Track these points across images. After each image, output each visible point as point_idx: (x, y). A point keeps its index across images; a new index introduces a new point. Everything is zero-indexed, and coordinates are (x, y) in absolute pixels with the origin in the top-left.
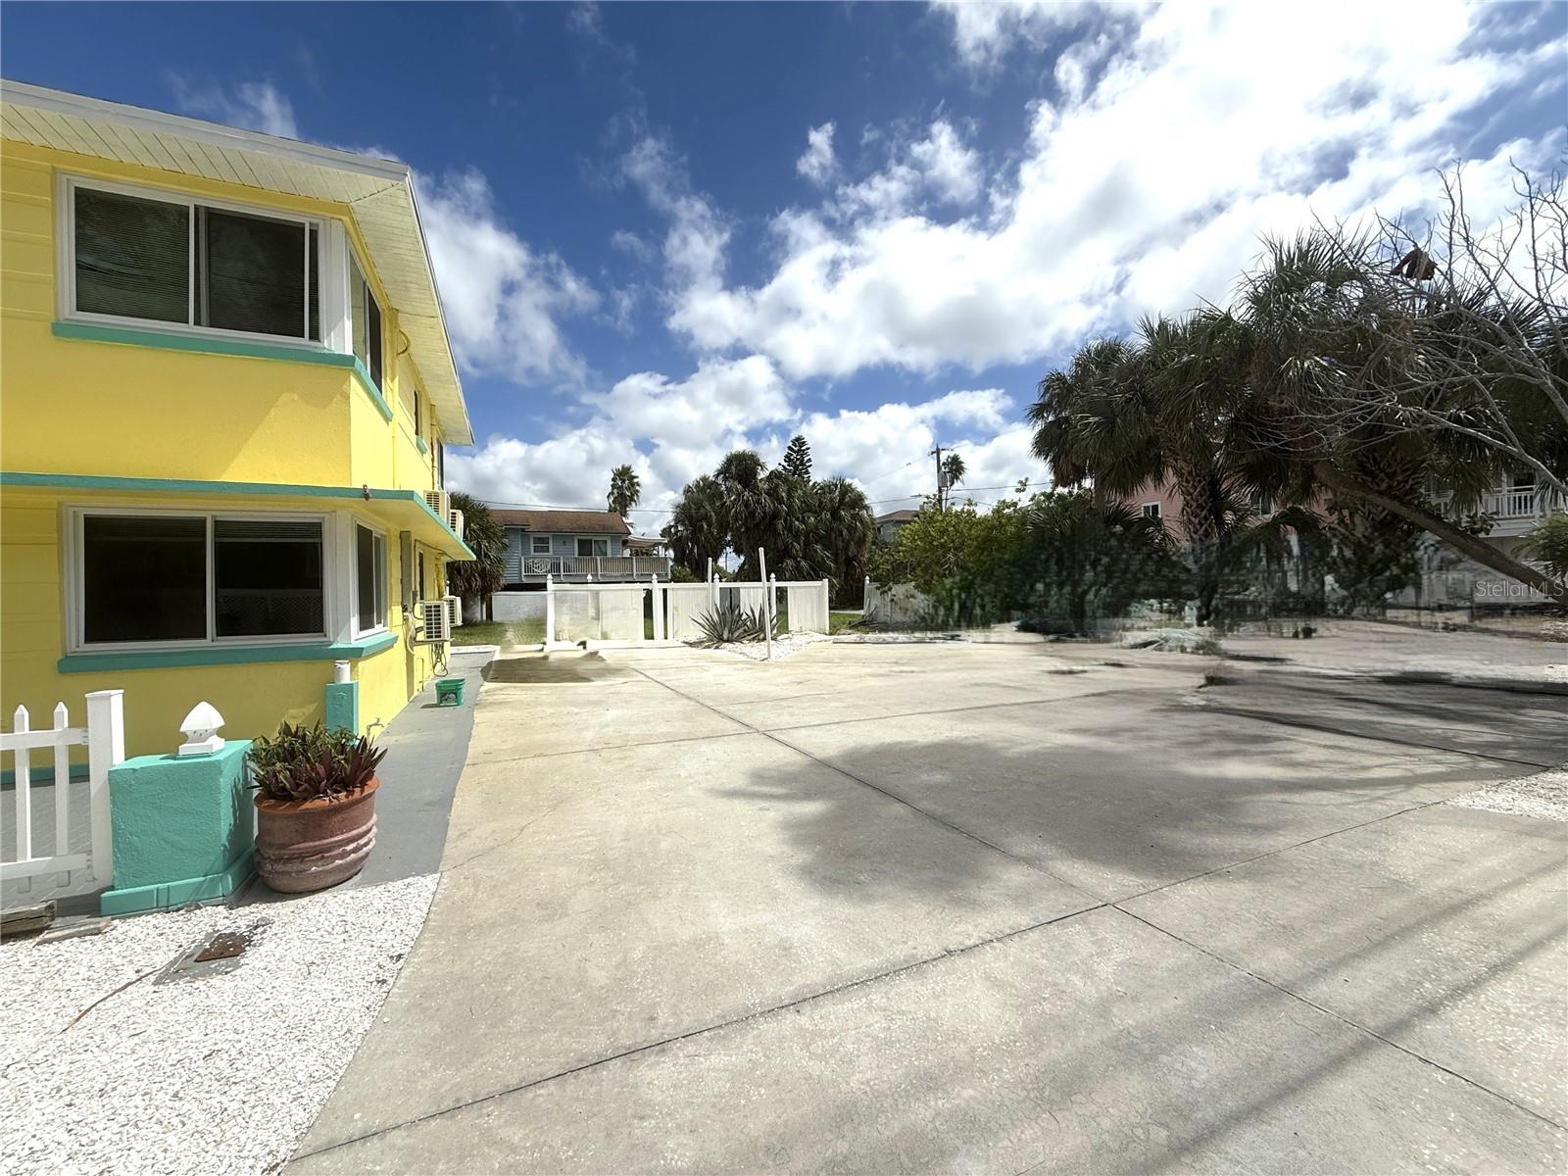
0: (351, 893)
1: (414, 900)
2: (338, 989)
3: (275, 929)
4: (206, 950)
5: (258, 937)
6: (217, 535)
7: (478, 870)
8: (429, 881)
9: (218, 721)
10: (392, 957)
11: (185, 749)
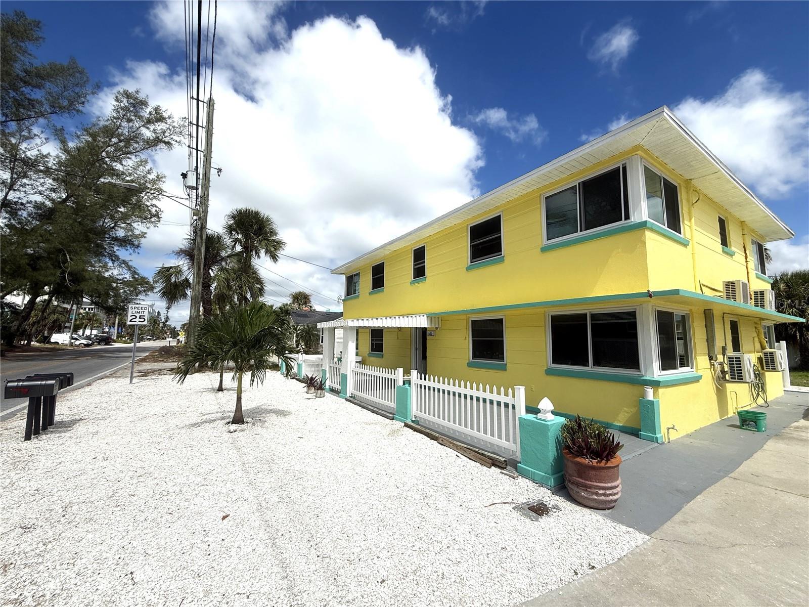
0: (599, 517)
1: (624, 543)
2: (558, 560)
3: (560, 513)
4: (534, 506)
5: (552, 513)
6: (592, 320)
7: (675, 551)
8: (639, 538)
9: (551, 407)
10: (590, 565)
11: (539, 415)
